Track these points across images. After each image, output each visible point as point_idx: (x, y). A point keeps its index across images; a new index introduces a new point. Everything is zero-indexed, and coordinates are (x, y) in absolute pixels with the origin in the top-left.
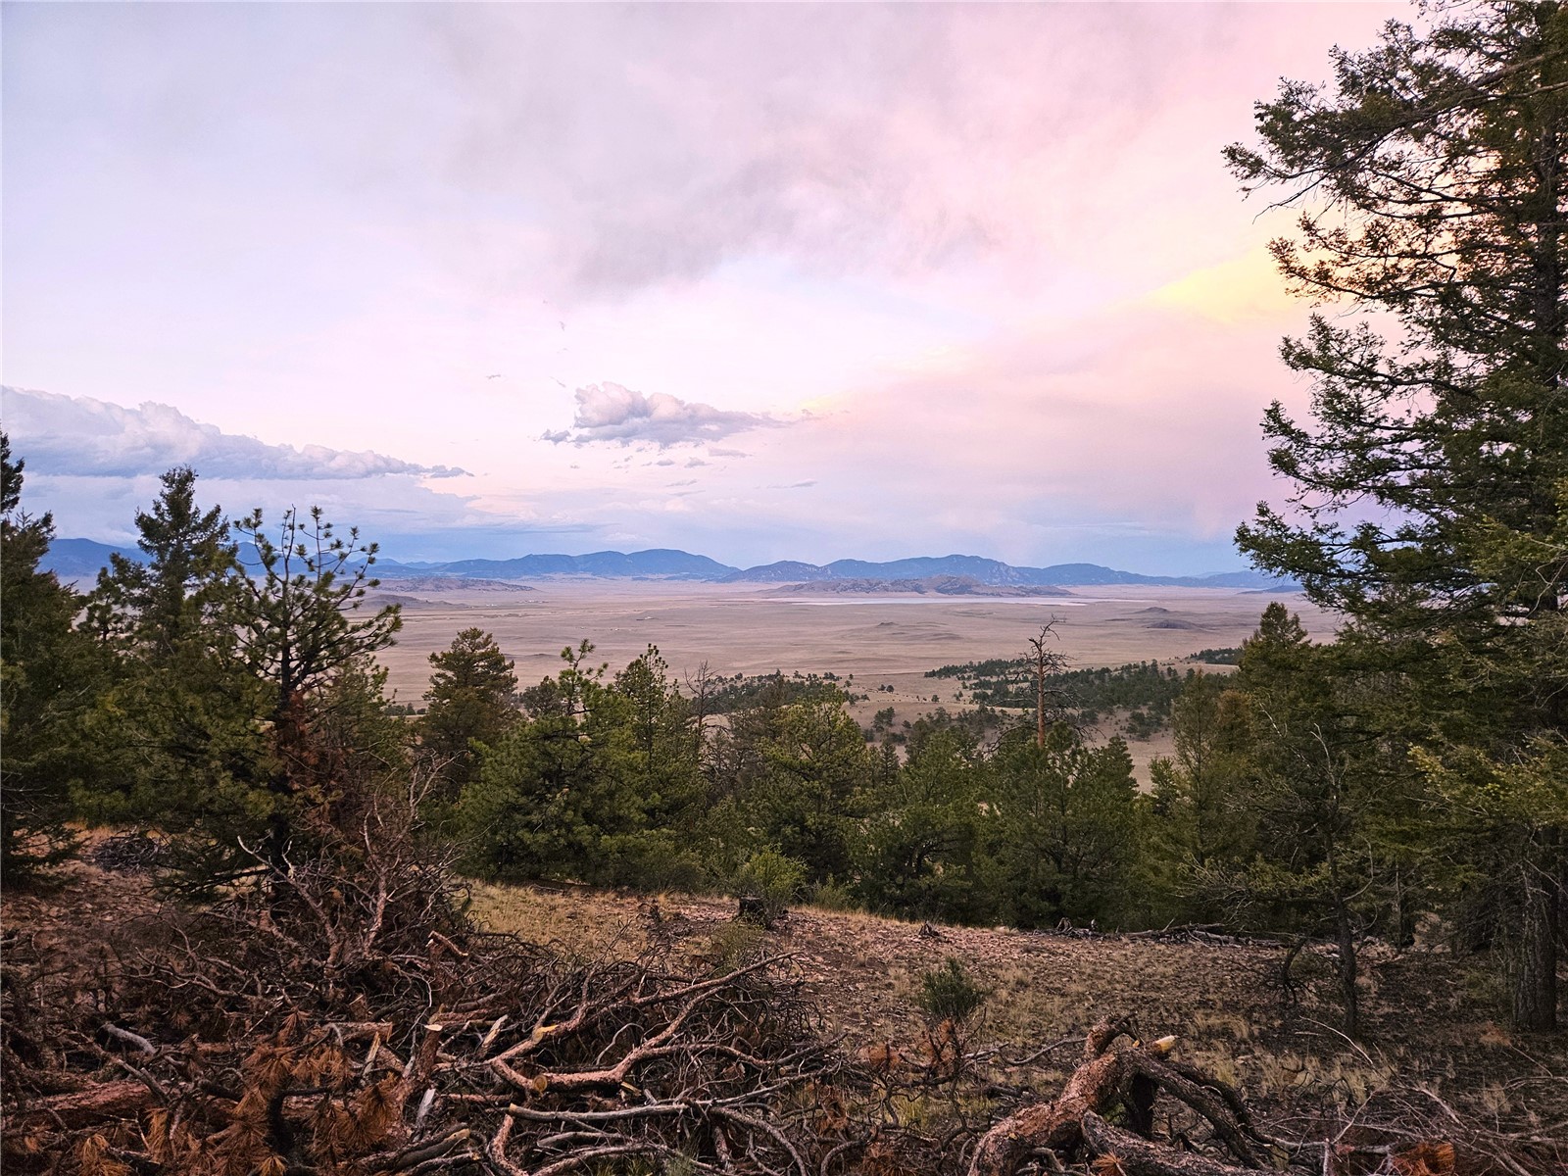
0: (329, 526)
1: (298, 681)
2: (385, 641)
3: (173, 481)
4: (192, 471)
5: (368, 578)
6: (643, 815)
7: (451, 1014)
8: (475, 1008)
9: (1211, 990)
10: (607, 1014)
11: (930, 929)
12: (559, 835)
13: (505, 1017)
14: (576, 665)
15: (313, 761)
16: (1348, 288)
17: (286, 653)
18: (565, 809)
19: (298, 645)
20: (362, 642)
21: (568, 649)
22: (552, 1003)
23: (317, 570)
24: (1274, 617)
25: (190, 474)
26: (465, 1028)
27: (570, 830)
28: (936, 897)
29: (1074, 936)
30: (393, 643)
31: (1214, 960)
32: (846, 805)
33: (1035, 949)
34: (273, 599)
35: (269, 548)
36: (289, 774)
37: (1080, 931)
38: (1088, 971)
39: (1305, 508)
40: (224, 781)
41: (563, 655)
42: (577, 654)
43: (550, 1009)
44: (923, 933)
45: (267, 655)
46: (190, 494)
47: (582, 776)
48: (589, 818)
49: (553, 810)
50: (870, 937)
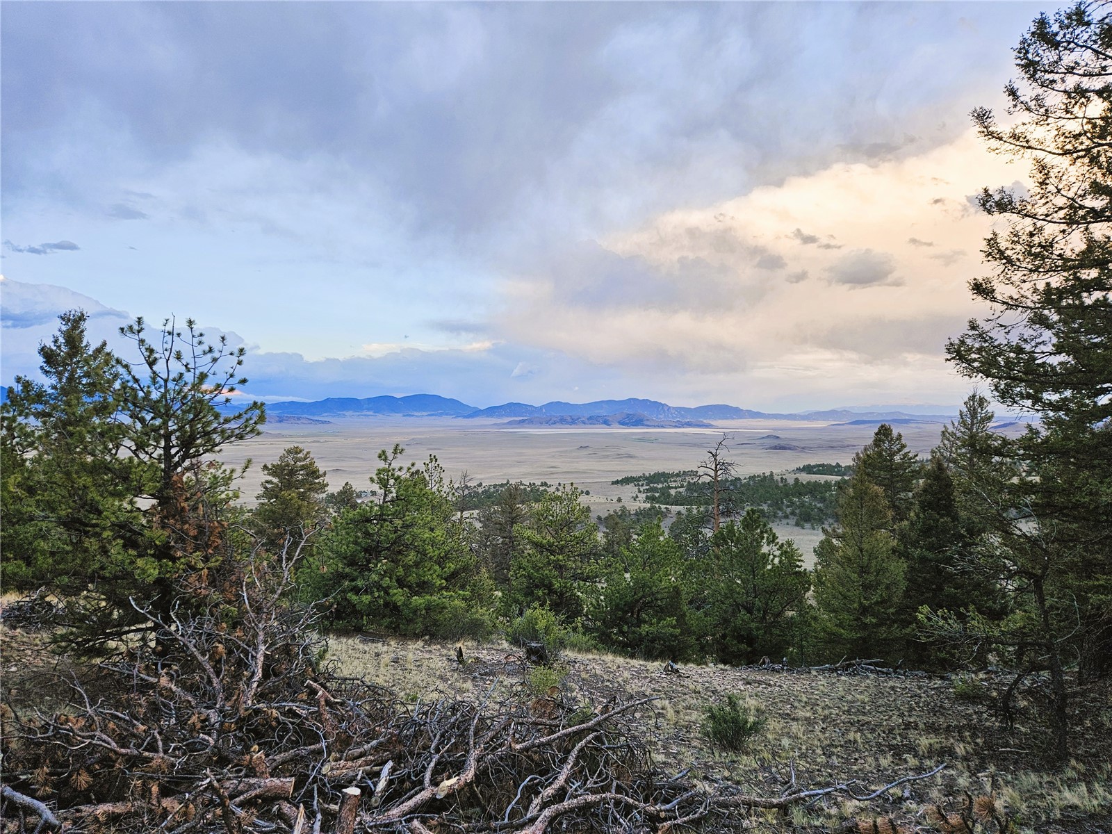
0: (201, 335)
1: (178, 464)
2: (252, 431)
3: (69, 320)
4: (84, 313)
5: (238, 378)
6: (443, 581)
7: (342, 763)
8: (361, 755)
10: (494, 762)
11: (672, 667)
12: (379, 597)
13: (390, 764)
14: (390, 464)
15: (193, 532)
16: (1039, 147)
17: (167, 439)
18: (384, 576)
19: (178, 434)
20: (232, 432)
21: (384, 452)
22: (437, 751)
23: (193, 370)
24: (884, 435)
25: (83, 315)
26: (359, 777)
27: (387, 593)
28: (653, 641)
29: (773, 670)
30: (259, 434)
31: (893, 688)
32: (582, 573)
33: (755, 682)
34: (155, 395)
35: (151, 351)
36: (172, 543)
37: (777, 667)
38: (805, 699)
39: (1001, 326)
40: (115, 550)
41: (380, 457)
42: (390, 456)
43: (437, 756)
44: (666, 669)
45: (151, 442)
46: (82, 331)
47: (395, 549)
48: (401, 583)
49: (375, 577)
50: (627, 675)
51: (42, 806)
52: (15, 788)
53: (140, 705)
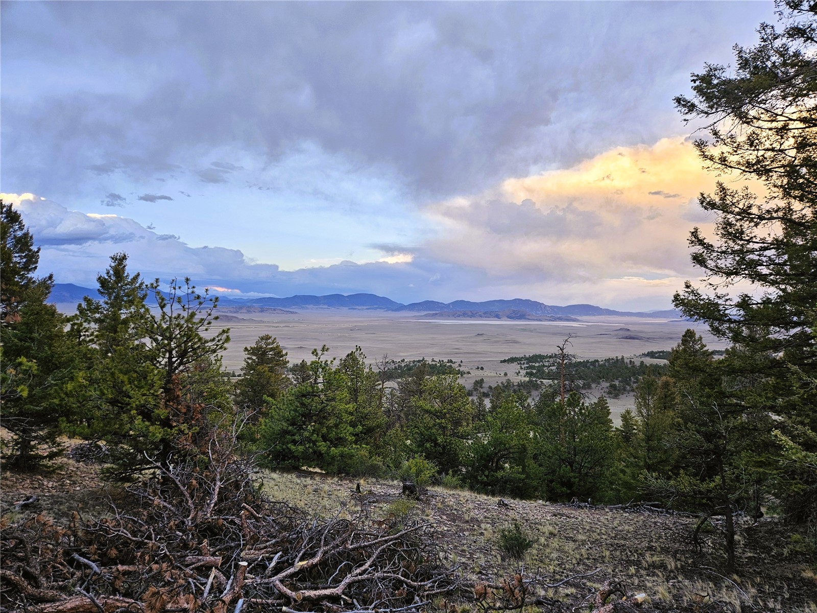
0: (194, 287)
1: (176, 368)
2: (221, 348)
3: (116, 259)
4: (126, 254)
5: (213, 316)
6: (353, 437)
7: (252, 551)
8: (265, 547)
9: (654, 540)
10: (334, 554)
11: (503, 502)
12: (309, 447)
13: (281, 553)
14: (319, 358)
15: (184, 410)
16: (736, 167)
17: (171, 353)
18: (313, 434)
19: (176, 349)
20: (209, 348)
21: (315, 350)
22: (305, 547)
23: (187, 310)
24: (689, 337)
25: (125, 256)
26: (259, 559)
27: (314, 444)
28: (506, 482)
29: (579, 507)
30: (225, 349)
31: (655, 523)
32: (458, 433)
33: (559, 514)
34: (165, 326)
35: (163, 299)
36: (171, 417)
37: (583, 504)
38: (588, 528)
39: (711, 284)
40: (138, 421)
41: (313, 353)
42: (320, 353)
43: (304, 550)
44: (499, 504)
45: (161, 354)
46: (124, 266)
47: (321, 416)
48: (325, 438)
49: (306, 434)
50: (471, 506)
51: (93, 565)
52: (80, 555)
53: (144, 515)
